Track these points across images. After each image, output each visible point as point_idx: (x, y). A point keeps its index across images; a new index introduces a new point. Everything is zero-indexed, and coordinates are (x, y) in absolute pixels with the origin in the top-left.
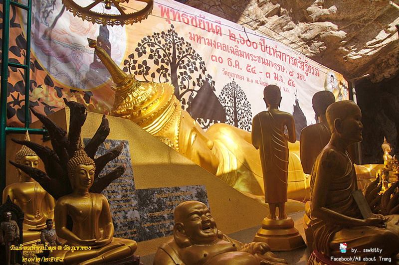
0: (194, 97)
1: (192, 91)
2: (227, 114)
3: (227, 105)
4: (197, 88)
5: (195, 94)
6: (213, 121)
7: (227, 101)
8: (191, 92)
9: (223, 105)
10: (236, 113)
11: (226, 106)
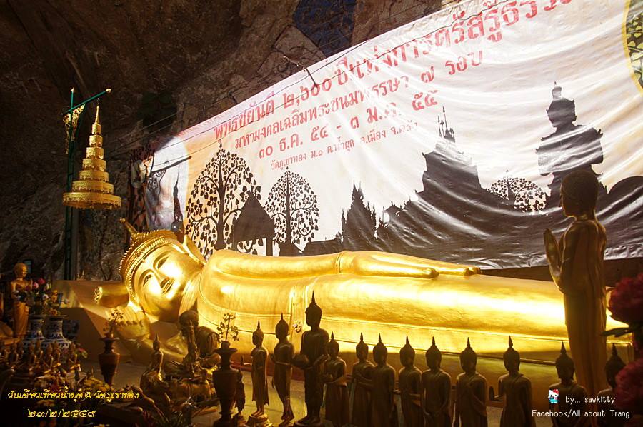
0: (237, 218)
1: (235, 211)
2: (276, 226)
3: (276, 212)
4: (242, 205)
5: (239, 212)
6: (257, 240)
7: (277, 206)
8: (234, 213)
9: (271, 214)
10: (288, 219)
11: (275, 215)
